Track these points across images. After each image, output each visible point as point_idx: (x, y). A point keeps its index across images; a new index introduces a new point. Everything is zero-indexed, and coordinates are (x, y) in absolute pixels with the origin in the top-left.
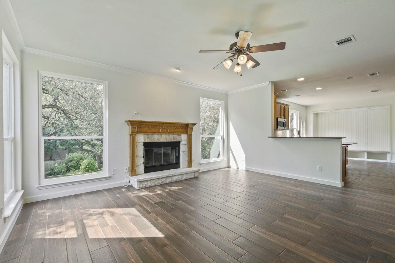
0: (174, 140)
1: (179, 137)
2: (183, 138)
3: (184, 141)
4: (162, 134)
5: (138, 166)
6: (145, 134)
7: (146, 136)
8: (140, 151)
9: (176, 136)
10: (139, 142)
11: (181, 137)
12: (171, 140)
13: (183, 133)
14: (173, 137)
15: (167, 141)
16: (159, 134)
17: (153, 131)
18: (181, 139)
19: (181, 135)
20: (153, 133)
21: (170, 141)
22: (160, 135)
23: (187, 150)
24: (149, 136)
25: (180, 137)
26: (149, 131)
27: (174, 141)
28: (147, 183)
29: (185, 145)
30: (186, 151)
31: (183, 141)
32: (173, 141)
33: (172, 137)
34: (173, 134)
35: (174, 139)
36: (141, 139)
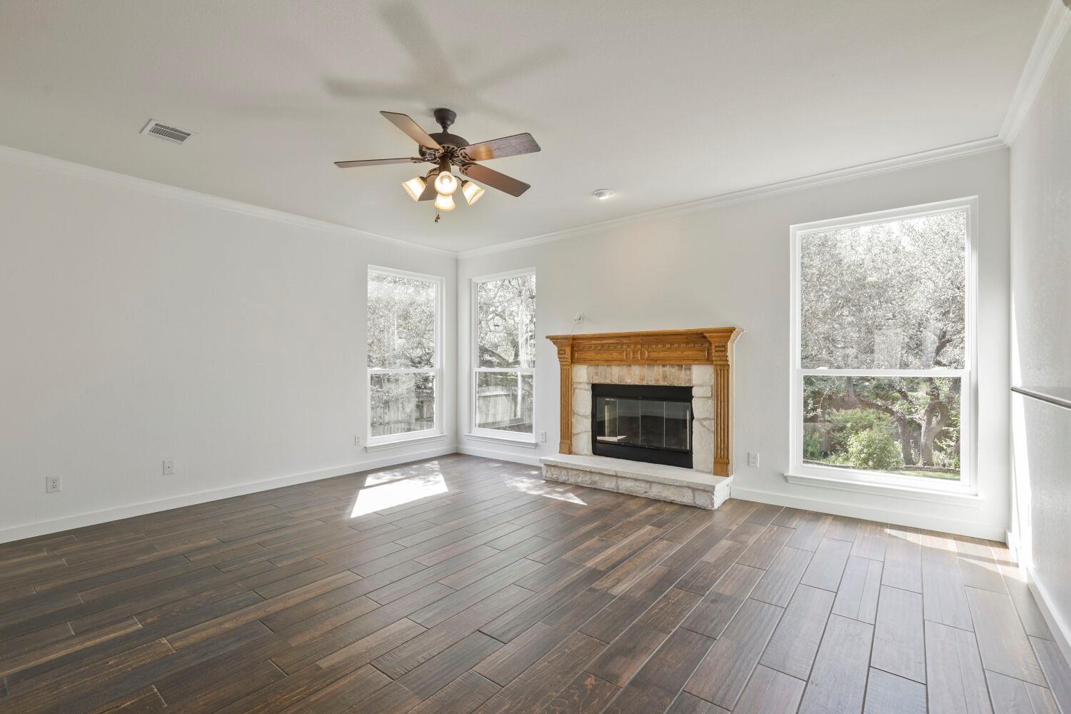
0: (664, 381)
1: (683, 372)
2: (700, 377)
3: (701, 386)
4: (630, 366)
5: (577, 434)
6: (591, 365)
7: (592, 369)
8: (583, 402)
9: (673, 370)
10: (580, 383)
11: (691, 374)
12: (658, 380)
13: (697, 361)
14: (664, 372)
15: (645, 383)
16: (623, 365)
17: (606, 356)
18: (690, 380)
19: (690, 369)
20: (609, 362)
21: (652, 383)
22: (625, 368)
23: (712, 416)
24: (601, 368)
25: (688, 372)
26: (598, 358)
27: (666, 384)
28: (561, 473)
29: (706, 399)
30: (710, 419)
31: (698, 386)
32: (662, 383)
33: (659, 374)
34: (664, 366)
35: (665, 378)
36: (583, 375)
